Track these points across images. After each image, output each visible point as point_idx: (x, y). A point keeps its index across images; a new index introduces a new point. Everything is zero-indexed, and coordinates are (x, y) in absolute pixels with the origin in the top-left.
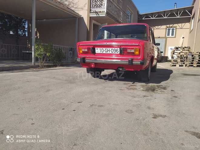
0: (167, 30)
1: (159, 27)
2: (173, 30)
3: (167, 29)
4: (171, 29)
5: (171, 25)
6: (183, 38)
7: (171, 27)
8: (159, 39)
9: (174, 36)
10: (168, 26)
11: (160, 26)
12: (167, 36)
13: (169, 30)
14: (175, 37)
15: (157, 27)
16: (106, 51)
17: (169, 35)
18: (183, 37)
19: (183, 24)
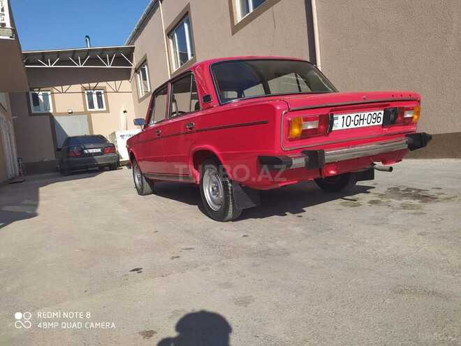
0: (86, 95)
1: (65, 88)
2: (98, 94)
3: (86, 92)
4: (95, 92)
5: (93, 85)
6: (125, 112)
7: (94, 90)
8: (71, 117)
9: (105, 109)
10: (86, 85)
11: (68, 87)
12: (89, 110)
13: (90, 95)
14: (108, 111)
15: (59, 88)
16: (356, 123)
17: (91, 106)
18: (124, 110)
19: (118, 82)
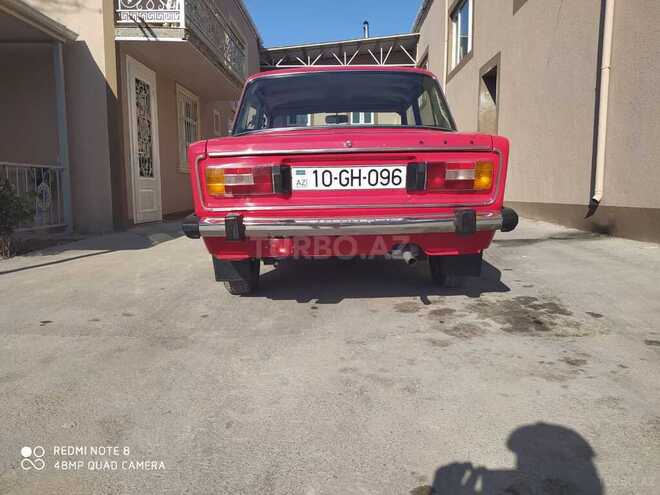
16: (344, 182)
